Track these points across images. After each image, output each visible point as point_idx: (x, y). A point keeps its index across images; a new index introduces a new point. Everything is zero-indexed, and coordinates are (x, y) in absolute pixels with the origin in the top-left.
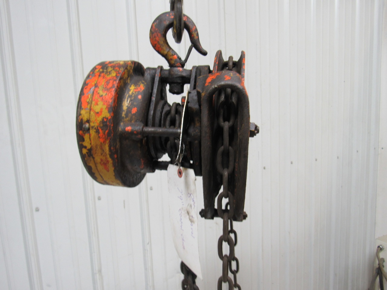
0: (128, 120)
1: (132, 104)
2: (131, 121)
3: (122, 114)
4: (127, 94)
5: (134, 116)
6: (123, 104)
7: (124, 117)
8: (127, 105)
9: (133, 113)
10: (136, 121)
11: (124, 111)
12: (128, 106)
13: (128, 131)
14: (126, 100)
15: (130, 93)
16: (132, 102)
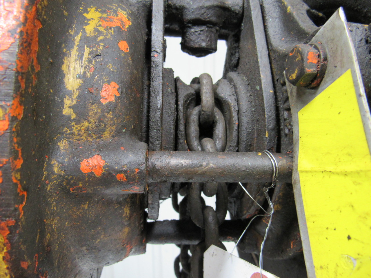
0: (87, 129)
1: (100, 69)
2: (98, 132)
3: (62, 105)
4: (77, 33)
5: (110, 116)
6: (64, 68)
7: (69, 118)
8: (80, 70)
9: (104, 102)
10: (118, 133)
11: (70, 94)
12: (83, 77)
13: (91, 175)
14: (74, 52)
15: (89, 29)
16: (99, 59)
